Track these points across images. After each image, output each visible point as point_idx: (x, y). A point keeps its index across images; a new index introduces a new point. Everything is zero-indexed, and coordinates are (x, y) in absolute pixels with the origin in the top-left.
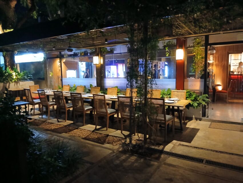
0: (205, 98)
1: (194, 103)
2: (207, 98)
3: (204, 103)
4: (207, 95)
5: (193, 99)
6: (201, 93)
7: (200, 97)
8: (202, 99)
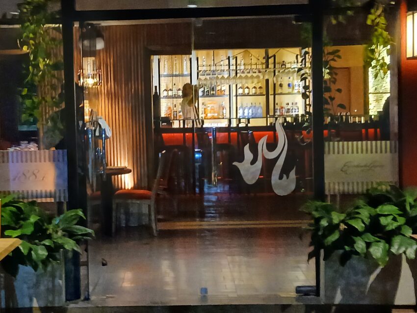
0: (75, 222)
1: (34, 247)
2: (82, 222)
3: (70, 245)
4: (81, 213)
5: (29, 230)
6: (60, 204)
7: (56, 221)
8: (64, 230)
